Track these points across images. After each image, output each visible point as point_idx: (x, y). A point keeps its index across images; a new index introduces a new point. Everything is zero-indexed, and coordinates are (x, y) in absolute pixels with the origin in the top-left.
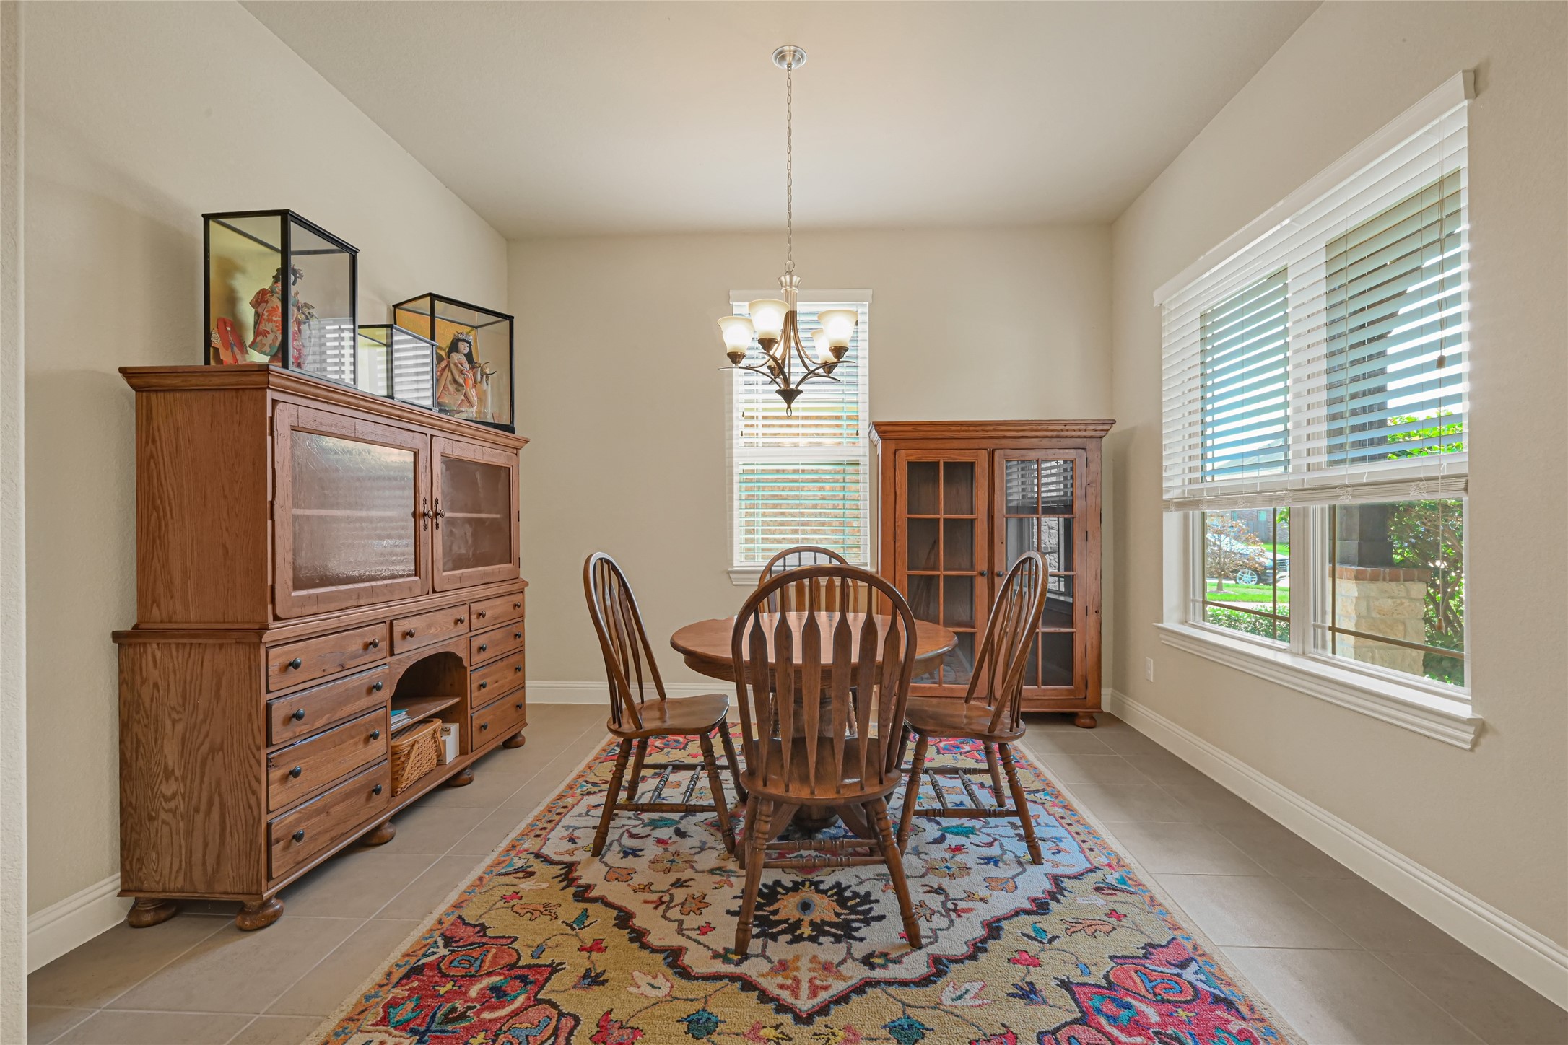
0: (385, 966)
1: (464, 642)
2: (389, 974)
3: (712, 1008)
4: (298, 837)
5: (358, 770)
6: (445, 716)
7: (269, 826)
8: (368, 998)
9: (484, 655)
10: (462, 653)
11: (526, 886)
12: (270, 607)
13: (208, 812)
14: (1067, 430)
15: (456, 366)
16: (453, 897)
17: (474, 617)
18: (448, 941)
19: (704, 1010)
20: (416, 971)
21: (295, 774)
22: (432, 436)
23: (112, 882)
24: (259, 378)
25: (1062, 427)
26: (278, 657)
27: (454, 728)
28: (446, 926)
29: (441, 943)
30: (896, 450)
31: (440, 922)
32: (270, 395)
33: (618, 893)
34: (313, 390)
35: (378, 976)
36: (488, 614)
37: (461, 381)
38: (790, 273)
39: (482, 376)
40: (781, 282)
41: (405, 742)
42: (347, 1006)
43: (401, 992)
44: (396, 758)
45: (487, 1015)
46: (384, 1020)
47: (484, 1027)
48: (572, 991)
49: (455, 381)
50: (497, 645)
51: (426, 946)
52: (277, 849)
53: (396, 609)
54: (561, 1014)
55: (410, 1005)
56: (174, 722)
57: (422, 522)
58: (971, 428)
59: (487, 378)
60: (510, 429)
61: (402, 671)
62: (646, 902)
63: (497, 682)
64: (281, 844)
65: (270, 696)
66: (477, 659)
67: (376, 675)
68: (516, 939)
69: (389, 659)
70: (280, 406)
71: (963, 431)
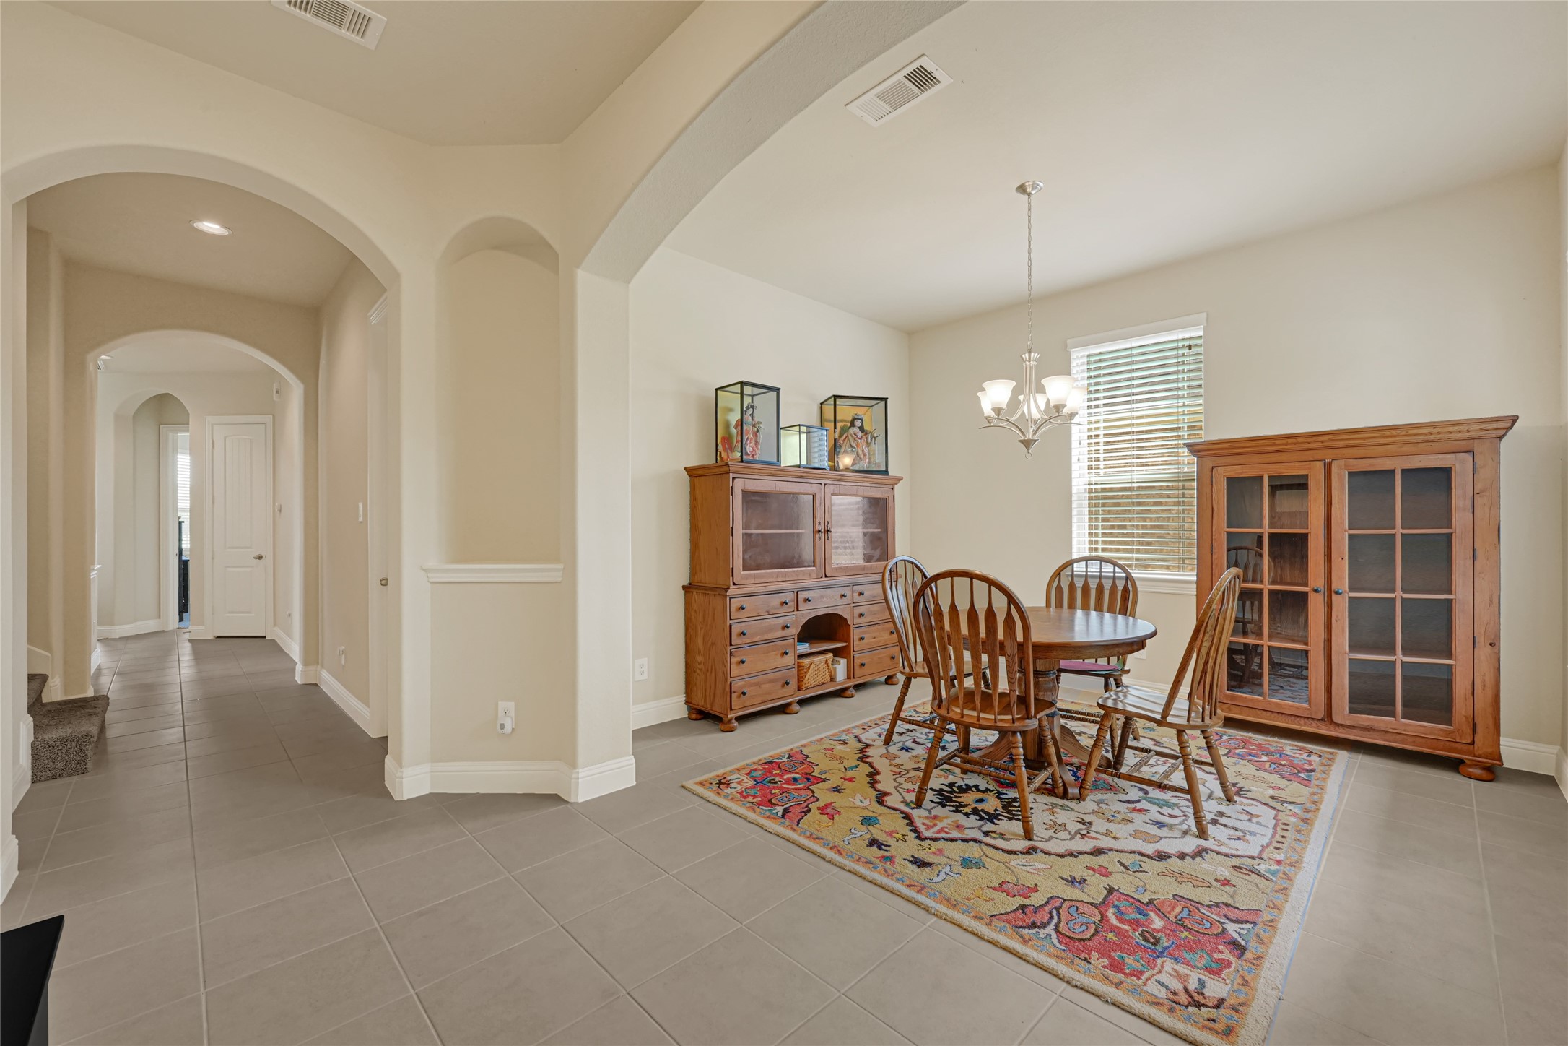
0: (759, 757)
1: (848, 608)
2: (760, 760)
3: (879, 818)
4: (744, 694)
5: (778, 669)
6: (837, 653)
7: (731, 683)
8: (747, 765)
9: (863, 620)
10: (846, 615)
11: (839, 747)
12: (731, 578)
13: (711, 672)
14: (1439, 433)
15: (852, 436)
16: (804, 742)
17: (856, 595)
18: (790, 756)
19: (876, 817)
20: (770, 762)
21: (743, 662)
22: (825, 484)
23: (682, 698)
24: (726, 469)
25: (1431, 430)
26: (735, 603)
27: (843, 661)
28: (793, 752)
29: (787, 756)
30: (1213, 468)
31: (792, 749)
32: (731, 476)
33: (881, 764)
34: (751, 470)
35: (755, 759)
36: (866, 594)
37: (854, 445)
38: (1030, 352)
39: (871, 438)
40: (1022, 358)
41: (806, 661)
42: (739, 765)
43: (760, 767)
44: (801, 672)
45: (785, 786)
46: (748, 774)
47: (781, 788)
48: (825, 791)
49: (851, 446)
50: (875, 614)
51: (779, 756)
52: (734, 696)
53: (799, 585)
54: (813, 796)
55: (760, 772)
56: (701, 628)
57: (817, 535)
58: (1300, 440)
59: (875, 439)
60: (886, 472)
61: (805, 620)
62: (891, 771)
63: (874, 638)
64: (736, 694)
65: (731, 621)
66: (858, 621)
67: (788, 620)
68: (818, 765)
69: (796, 613)
70: (736, 480)
71: (1290, 444)
